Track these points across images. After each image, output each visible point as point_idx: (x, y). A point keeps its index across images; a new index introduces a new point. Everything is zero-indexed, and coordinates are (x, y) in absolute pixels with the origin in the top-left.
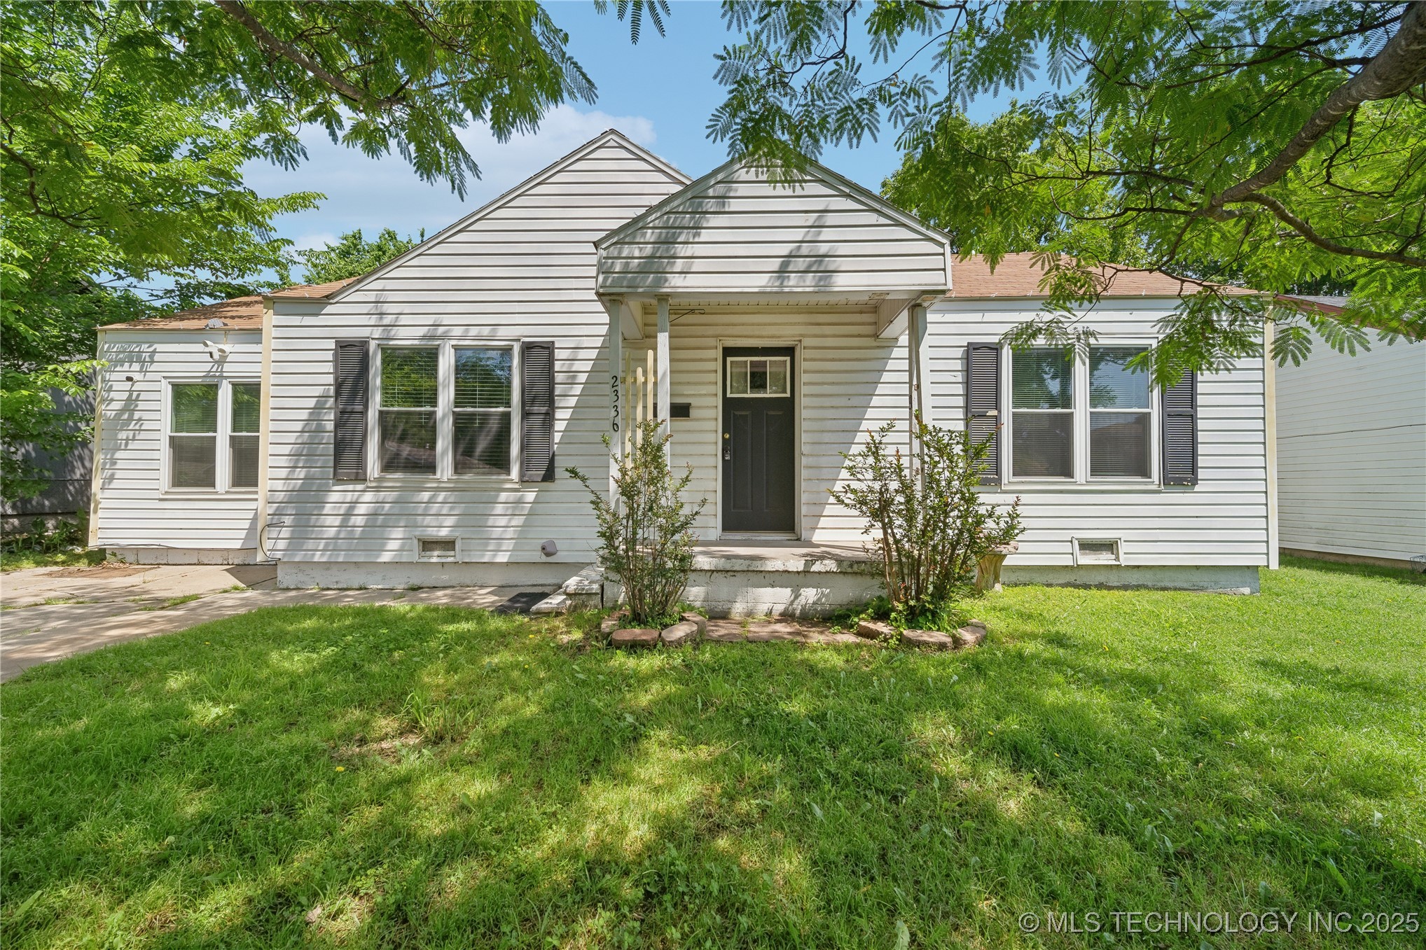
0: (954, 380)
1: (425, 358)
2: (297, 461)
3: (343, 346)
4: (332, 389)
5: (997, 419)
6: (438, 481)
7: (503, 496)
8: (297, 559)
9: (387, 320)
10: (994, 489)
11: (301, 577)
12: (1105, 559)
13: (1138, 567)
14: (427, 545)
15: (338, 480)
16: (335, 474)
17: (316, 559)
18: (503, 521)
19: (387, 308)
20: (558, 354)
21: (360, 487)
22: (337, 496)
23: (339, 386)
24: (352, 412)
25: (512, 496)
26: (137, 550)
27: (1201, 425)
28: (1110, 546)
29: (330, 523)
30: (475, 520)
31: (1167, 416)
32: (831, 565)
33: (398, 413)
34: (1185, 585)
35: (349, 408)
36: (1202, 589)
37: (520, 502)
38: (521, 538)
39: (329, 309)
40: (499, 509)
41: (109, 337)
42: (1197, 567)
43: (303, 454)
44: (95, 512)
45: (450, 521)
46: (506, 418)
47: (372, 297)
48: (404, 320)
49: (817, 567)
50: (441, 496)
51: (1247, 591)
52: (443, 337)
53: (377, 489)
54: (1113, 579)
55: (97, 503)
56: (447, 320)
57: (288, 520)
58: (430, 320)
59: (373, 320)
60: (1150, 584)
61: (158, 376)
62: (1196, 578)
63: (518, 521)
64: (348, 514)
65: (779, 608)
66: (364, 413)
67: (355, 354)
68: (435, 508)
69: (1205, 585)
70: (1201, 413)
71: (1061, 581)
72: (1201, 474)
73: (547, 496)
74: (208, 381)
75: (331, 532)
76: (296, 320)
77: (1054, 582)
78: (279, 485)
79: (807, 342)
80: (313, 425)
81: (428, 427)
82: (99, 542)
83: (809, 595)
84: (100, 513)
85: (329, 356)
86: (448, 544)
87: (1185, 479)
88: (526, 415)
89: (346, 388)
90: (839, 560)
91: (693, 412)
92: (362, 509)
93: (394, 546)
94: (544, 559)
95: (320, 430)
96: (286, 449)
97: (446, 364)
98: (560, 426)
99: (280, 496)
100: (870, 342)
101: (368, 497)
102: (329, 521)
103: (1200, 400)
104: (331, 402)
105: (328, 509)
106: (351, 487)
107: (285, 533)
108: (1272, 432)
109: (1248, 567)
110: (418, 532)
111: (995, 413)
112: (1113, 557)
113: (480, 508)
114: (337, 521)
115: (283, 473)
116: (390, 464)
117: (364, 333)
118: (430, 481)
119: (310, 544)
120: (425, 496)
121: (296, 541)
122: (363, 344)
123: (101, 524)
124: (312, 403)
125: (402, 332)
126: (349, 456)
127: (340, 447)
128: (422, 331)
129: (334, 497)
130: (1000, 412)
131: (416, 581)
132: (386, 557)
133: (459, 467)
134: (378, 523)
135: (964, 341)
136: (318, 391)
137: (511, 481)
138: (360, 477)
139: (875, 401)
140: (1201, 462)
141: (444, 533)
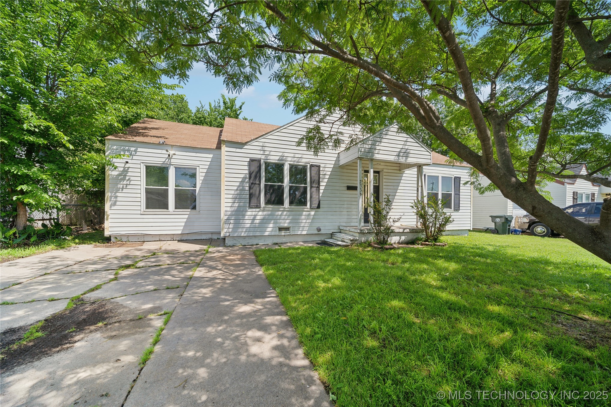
1: (279, 167)
2: (235, 200)
3: (252, 160)
4: (248, 176)
6: (284, 208)
7: (304, 213)
8: (235, 235)
9: (267, 153)
11: (234, 242)
13: (449, 230)
14: (280, 229)
15: (250, 207)
16: (249, 205)
17: (242, 235)
18: (304, 221)
19: (266, 149)
20: (321, 169)
21: (258, 210)
22: (250, 213)
23: (250, 174)
24: (255, 184)
25: (307, 213)
26: (128, 236)
27: (461, 196)
29: (247, 223)
30: (296, 221)
31: (455, 194)
32: (408, 230)
33: (271, 185)
34: (456, 234)
35: (254, 182)
37: (309, 215)
38: (310, 226)
39: (246, 147)
40: (303, 217)
41: (110, 142)
42: (459, 230)
43: (237, 197)
44: (107, 220)
45: (288, 221)
46: (305, 188)
47: (261, 144)
48: (272, 153)
49: (405, 231)
50: (285, 213)
51: (466, 235)
52: (286, 161)
53: (263, 211)
55: (108, 216)
56: (286, 155)
57: (232, 221)
58: (280, 154)
59: (262, 152)
60: (450, 234)
61: (139, 162)
62: (458, 232)
63: (310, 221)
64: (254, 219)
65: (397, 242)
66: (260, 184)
67: (256, 164)
68: (283, 217)
69: (460, 234)
70: (461, 194)
72: (461, 208)
73: (318, 213)
74: (164, 166)
75: (248, 225)
76: (234, 150)
78: (228, 209)
79: (385, 170)
80: (241, 188)
81: (281, 190)
82: (110, 233)
83: (403, 238)
84: (110, 220)
85: (246, 164)
86: (287, 229)
87: (458, 209)
88: (311, 187)
89: (253, 175)
90: (410, 229)
92: (258, 217)
93: (270, 229)
94: (317, 232)
95: (243, 190)
96: (231, 196)
97: (286, 168)
98: (321, 191)
99: (229, 213)
100: (398, 172)
101: (260, 213)
102: (247, 221)
103: (461, 191)
104: (247, 180)
105: (247, 217)
106: (254, 210)
107: (231, 226)
108: (472, 198)
109: (468, 230)
110: (278, 225)
113: (297, 217)
114: (250, 222)
115: (230, 205)
116: (268, 202)
117: (259, 156)
118: (281, 208)
119: (240, 230)
120: (280, 213)
121: (235, 229)
122: (259, 161)
123: (111, 225)
124: (240, 180)
125: (271, 157)
126: (254, 200)
127: (251, 196)
128: (277, 158)
129: (249, 213)
131: (276, 241)
132: (267, 234)
133: (291, 203)
134: (265, 221)
136: (242, 176)
137: (307, 208)
138: (258, 206)
139: (400, 188)
140: (461, 205)
141: (286, 225)
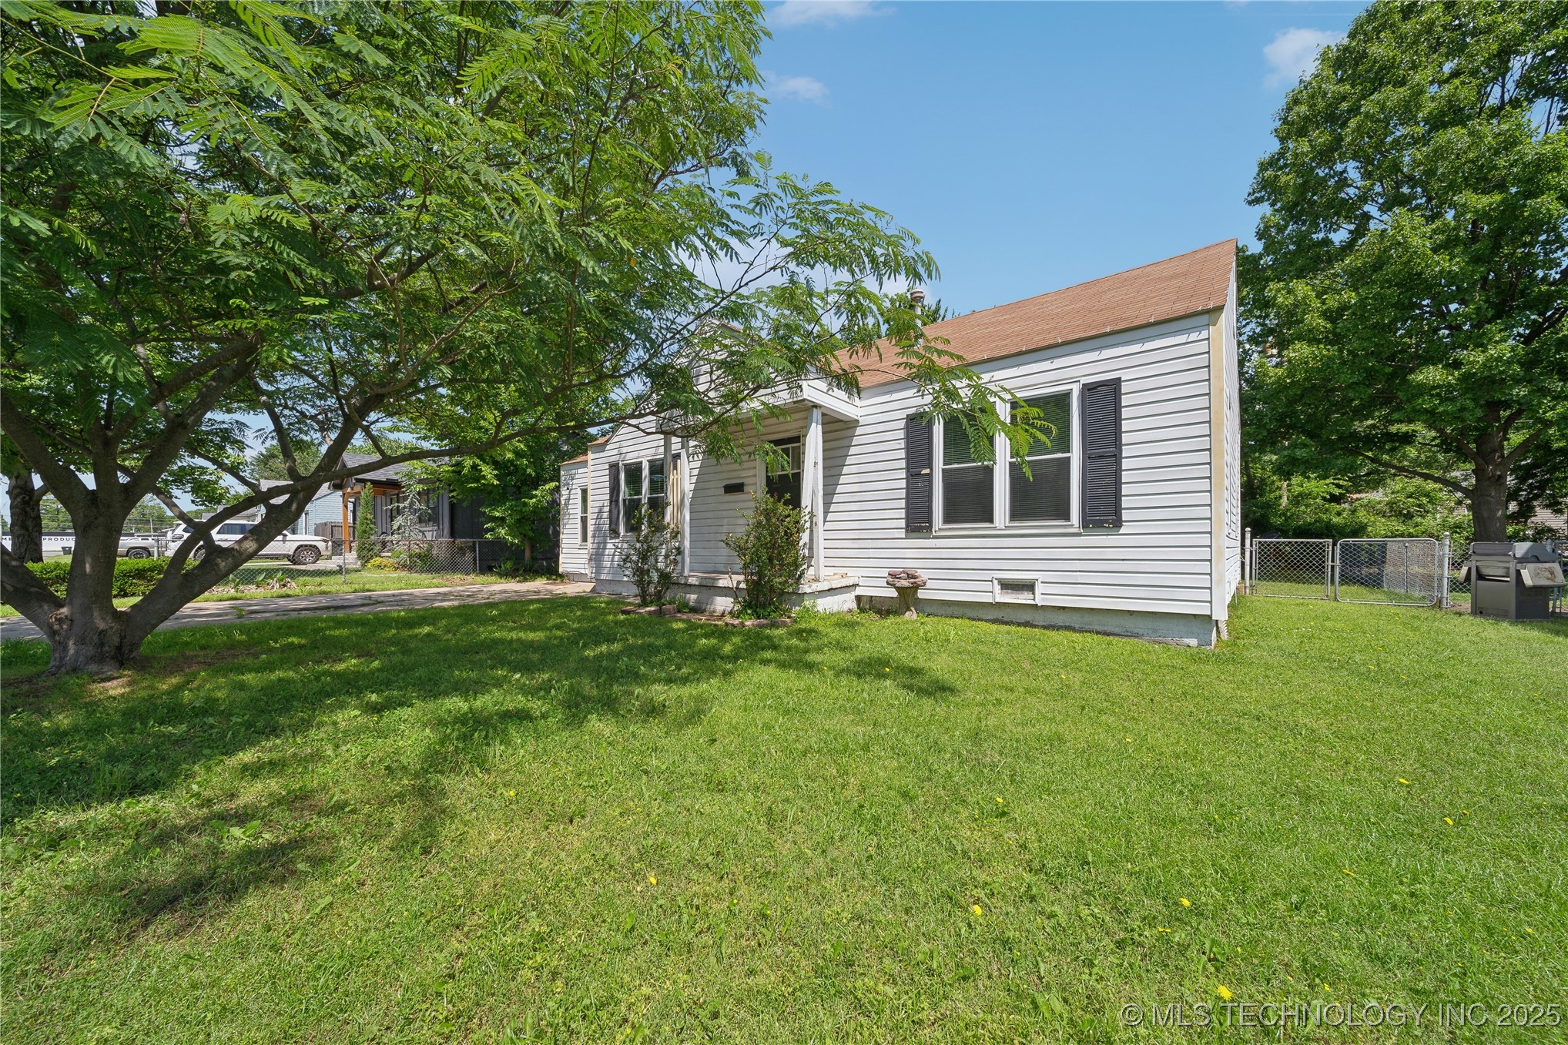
0: (898, 447)
3: (611, 466)
4: (608, 490)
5: (930, 476)
8: (600, 578)
9: (624, 451)
10: (926, 535)
11: (602, 587)
12: (1023, 598)
13: (1064, 608)
16: (610, 534)
17: (606, 578)
19: (623, 444)
21: (617, 540)
22: (611, 545)
23: (610, 487)
24: (614, 501)
26: (572, 574)
27: (1127, 464)
28: (1029, 587)
31: (1088, 458)
34: (1117, 630)
35: (613, 499)
36: (1137, 636)
39: (608, 447)
42: (1131, 613)
43: (601, 524)
47: (619, 439)
48: (629, 449)
51: (1193, 642)
52: (643, 457)
53: (623, 542)
54: (1039, 618)
56: (643, 446)
58: (637, 448)
59: (619, 451)
60: (1077, 626)
62: (1130, 624)
66: (617, 501)
67: (615, 470)
69: (1141, 632)
70: (1126, 452)
71: (989, 617)
72: (1126, 515)
75: (609, 564)
76: (598, 455)
77: (984, 617)
82: (562, 570)
85: (607, 472)
87: (1106, 521)
89: (612, 489)
91: (746, 488)
95: (605, 511)
96: (596, 522)
97: (645, 470)
103: (1126, 438)
104: (608, 496)
105: (608, 552)
109: (1195, 616)
111: (927, 471)
112: (1032, 596)
114: (610, 558)
115: (596, 534)
117: (617, 458)
119: (603, 570)
122: (617, 465)
124: (603, 497)
125: (629, 456)
128: (635, 454)
129: (609, 546)
130: (931, 470)
135: (903, 414)
136: (605, 491)
138: (617, 535)
139: (845, 470)
140: (1125, 502)
